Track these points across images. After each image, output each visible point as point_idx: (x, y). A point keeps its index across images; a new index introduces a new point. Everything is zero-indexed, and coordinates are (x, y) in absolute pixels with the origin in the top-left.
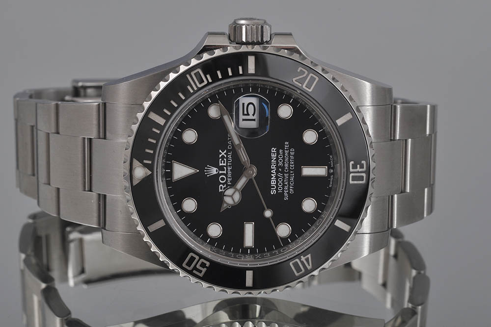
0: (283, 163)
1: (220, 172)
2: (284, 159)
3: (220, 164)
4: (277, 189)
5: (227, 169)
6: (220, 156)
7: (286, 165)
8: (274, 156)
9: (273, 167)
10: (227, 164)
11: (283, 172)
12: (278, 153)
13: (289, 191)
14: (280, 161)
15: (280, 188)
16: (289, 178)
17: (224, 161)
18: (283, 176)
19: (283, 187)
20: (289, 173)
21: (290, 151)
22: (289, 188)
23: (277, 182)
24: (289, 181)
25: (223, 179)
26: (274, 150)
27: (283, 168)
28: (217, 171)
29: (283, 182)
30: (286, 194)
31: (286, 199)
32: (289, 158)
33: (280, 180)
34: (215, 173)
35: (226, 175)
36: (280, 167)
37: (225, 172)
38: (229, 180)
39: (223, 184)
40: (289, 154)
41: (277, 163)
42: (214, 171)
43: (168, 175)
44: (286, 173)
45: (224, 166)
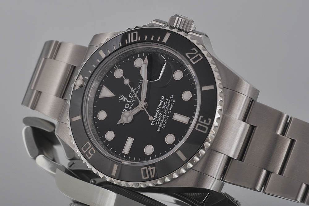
0: (165, 108)
1: (128, 101)
2: (167, 105)
3: (129, 96)
4: (155, 123)
5: (132, 101)
6: (131, 91)
7: (167, 110)
8: (161, 101)
9: (159, 108)
10: (133, 97)
11: (163, 113)
12: (165, 100)
13: (162, 126)
14: (164, 106)
15: (158, 123)
16: (165, 118)
17: (132, 95)
18: (162, 116)
19: (160, 122)
20: (166, 115)
21: (172, 101)
22: (163, 124)
23: (157, 118)
24: (165, 120)
25: (127, 106)
26: (163, 97)
27: (164, 110)
28: (126, 100)
29: (161, 119)
30: (159, 128)
31: (159, 131)
32: (170, 106)
33: (160, 118)
34: (124, 101)
35: (130, 104)
36: (163, 109)
37: (130, 102)
38: (131, 108)
39: (126, 109)
40: (171, 103)
41: (162, 106)
42: (124, 99)
43: (98, 93)
44: (165, 114)
45: (131, 98)
